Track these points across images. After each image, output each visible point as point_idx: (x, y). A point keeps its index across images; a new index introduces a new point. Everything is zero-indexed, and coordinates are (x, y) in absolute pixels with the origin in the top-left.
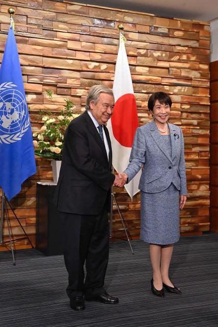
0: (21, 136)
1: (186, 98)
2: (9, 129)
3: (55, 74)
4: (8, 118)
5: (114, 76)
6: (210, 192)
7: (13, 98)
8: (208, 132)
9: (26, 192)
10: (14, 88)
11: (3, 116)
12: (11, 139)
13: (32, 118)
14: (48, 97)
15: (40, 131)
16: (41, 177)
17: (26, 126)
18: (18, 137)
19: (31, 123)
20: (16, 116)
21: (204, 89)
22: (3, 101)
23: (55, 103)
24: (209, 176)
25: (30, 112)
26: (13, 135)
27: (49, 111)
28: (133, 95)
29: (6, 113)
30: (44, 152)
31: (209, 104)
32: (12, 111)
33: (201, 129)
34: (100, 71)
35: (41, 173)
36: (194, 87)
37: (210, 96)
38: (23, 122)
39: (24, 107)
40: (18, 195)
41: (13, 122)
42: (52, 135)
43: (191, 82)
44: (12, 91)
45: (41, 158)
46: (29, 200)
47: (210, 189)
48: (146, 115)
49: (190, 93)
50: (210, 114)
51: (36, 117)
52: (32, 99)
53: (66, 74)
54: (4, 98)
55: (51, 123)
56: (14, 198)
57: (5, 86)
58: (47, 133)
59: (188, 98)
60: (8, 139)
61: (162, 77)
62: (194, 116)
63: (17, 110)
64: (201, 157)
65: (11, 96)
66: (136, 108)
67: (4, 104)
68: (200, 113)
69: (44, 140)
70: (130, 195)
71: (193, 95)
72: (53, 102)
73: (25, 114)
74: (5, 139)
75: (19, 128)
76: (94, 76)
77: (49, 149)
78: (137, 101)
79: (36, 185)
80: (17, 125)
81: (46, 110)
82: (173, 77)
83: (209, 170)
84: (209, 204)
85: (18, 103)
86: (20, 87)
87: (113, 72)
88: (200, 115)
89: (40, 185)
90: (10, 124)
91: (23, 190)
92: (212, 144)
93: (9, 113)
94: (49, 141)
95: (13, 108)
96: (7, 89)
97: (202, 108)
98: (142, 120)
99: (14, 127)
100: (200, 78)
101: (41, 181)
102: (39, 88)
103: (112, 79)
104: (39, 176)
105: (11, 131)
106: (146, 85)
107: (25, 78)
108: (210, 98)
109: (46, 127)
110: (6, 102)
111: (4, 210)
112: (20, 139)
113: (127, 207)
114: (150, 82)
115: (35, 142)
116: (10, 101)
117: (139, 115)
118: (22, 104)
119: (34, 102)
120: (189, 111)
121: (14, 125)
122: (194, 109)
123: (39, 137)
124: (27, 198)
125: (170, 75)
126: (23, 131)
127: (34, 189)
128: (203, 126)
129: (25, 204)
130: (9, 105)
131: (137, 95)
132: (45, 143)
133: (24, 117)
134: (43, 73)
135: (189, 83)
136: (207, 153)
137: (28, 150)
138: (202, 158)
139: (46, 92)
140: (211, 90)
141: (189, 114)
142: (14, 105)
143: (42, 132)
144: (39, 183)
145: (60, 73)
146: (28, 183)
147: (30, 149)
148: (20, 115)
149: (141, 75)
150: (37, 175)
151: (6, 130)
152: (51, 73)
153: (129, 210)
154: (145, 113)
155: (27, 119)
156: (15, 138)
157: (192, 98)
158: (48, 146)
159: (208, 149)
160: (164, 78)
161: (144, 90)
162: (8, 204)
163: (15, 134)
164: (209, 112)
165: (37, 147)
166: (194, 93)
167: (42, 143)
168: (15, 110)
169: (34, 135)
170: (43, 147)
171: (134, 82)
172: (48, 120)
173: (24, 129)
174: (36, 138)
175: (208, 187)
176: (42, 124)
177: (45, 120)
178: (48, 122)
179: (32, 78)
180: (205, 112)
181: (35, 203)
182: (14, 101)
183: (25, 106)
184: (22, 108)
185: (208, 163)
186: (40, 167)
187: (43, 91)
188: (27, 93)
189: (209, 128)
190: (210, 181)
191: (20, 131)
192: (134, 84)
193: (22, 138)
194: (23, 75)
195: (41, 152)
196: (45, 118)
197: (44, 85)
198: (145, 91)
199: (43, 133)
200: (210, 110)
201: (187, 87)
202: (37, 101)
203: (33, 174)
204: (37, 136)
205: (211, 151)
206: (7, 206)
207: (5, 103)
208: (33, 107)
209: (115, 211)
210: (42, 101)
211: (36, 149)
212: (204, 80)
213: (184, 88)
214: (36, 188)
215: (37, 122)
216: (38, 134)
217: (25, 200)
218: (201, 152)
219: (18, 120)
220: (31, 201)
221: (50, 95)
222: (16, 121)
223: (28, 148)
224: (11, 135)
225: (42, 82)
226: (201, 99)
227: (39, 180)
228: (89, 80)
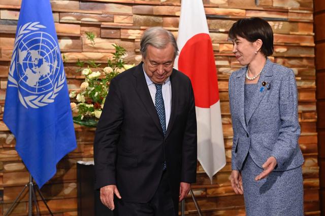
0: (54, 97)
1: (281, 38)
2: (37, 87)
3: (98, 9)
4: (34, 72)
5: (180, 11)
6: (319, 168)
7: (41, 44)
8: (313, 84)
9: (63, 176)
10: (41, 29)
11: (28, 70)
12: (40, 101)
13: (67, 72)
14: (88, 41)
15: (79, 89)
16: (83, 154)
17: (60, 83)
18: (49, 98)
19: (67, 79)
20: (46, 69)
21: (306, 25)
22: (26, 49)
23: (99, 50)
24: (316, 145)
25: (65, 64)
26: (43, 96)
27: (92, 61)
28: (208, 35)
29: (31, 66)
30: (87, 118)
31: (314, 45)
32: (40, 63)
33: (303, 80)
34: (159, 3)
35: (83, 150)
36: (291, 22)
37: (313, 34)
38: (56, 76)
39: (56, 56)
40: (51, 180)
41: (42, 77)
42: (96, 94)
43: (288, 15)
44: (39, 35)
45: (82, 128)
46: (67, 187)
47: (319, 164)
48: (226, 63)
49: (286, 31)
50: (315, 58)
51: (73, 71)
52: (67, 46)
53: (113, 8)
54: (29, 45)
55: (95, 79)
56: (45, 185)
57: (30, 28)
58: (89, 92)
59: (284, 38)
60: (36, 102)
61: (246, 10)
62: (293, 62)
63: (47, 60)
64: (305, 119)
65: (37, 41)
66: (212, 54)
67: (29, 53)
68: (301, 58)
69: (86, 102)
70: (208, 174)
71: (291, 33)
72: (96, 49)
73: (58, 66)
74: (31, 101)
75: (50, 86)
76: (152, 11)
77: (94, 114)
78: (213, 44)
79: (75, 166)
80: (47, 81)
81: (85, 60)
82: (262, 9)
83: (316, 138)
84: (318, 184)
85: (48, 51)
86: (50, 28)
87: (179, 4)
88: (302, 61)
89: (83, 165)
91: (59, 174)
92: (319, 101)
93: (36, 66)
94: (93, 103)
95: (41, 57)
96: (32, 31)
97: (304, 51)
98: (221, 70)
99: (43, 85)
100: (300, 10)
101: (84, 159)
102: (76, 30)
103: (177, 14)
104: (81, 152)
105: (40, 90)
106: (224, 22)
107: (56, 16)
108: (315, 37)
109: (87, 84)
110: (31, 49)
111: (33, 202)
112: (52, 101)
113: (204, 193)
114: (230, 17)
115: (73, 105)
116: (37, 48)
117: (217, 63)
118: (54, 52)
119: (70, 49)
120: (285, 56)
121: (43, 81)
122: (292, 53)
123: (79, 98)
124: (65, 185)
125: (258, 6)
126: (56, 90)
127: (73, 171)
128: (306, 76)
129: (61, 194)
130: (35, 54)
131: (213, 36)
132: (87, 105)
133: (57, 70)
134: (80, 8)
135: (284, 17)
136: (314, 113)
137: (65, 115)
138: (306, 121)
139: (86, 36)
140: (316, 26)
141: (286, 60)
142: (42, 54)
143: (83, 90)
144: (80, 162)
145: (104, 8)
146: (64, 164)
147: (67, 113)
148: (51, 67)
149: (217, 7)
150: (76, 151)
151: (33, 89)
152: (92, 9)
153: (208, 196)
154: (224, 60)
155: (61, 73)
156: (46, 100)
157: (289, 38)
158: (92, 110)
159: (314, 108)
160: (249, 11)
161: (222, 27)
162: (37, 194)
163: (46, 94)
164: (313, 56)
165: (76, 113)
166: (293, 30)
167: (83, 106)
168: (44, 60)
169: (71, 95)
170: (85, 111)
171: (209, 17)
172: (89, 74)
173: (57, 88)
174: (74, 100)
175: (316, 161)
176: (83, 80)
177: (87, 73)
178: (90, 77)
179: (65, 16)
180: (308, 56)
181: (76, 191)
182: (43, 48)
183: (58, 54)
184: (55, 58)
185: (315, 127)
186: (80, 140)
187: (81, 34)
188: (60, 37)
189: (315, 78)
190: (319, 152)
191: (53, 90)
192: (209, 20)
193: (55, 99)
194: (54, 12)
195: (82, 118)
196: (86, 71)
197: (82, 25)
198: (223, 30)
199: (84, 92)
200: (315, 54)
201: (282, 23)
202: (73, 49)
203: (72, 149)
204: (76, 97)
205: (318, 111)
206: (36, 196)
207: (30, 51)
208: (70, 57)
209: (188, 199)
210: (80, 48)
211: (77, 116)
212: (305, 12)
213: (277, 23)
214: (76, 170)
215: (74, 77)
216: (77, 94)
217: (63, 187)
218: (304, 112)
219: (49, 74)
220: (70, 189)
221: (92, 38)
222: (46, 76)
223: (65, 113)
224: (39, 95)
225: (80, 22)
226: (301, 38)
227: (81, 158)
228: (145, 17)
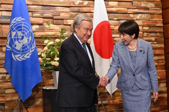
0: (30, 55)
1: (145, 22)
2: (21, 50)
3: (52, 9)
4: (20, 43)
5: (93, 9)
6: (167, 88)
7: (23, 28)
8: (163, 46)
9: (36, 95)
10: (23, 21)
11: (16, 41)
12: (23, 57)
13: (37, 42)
14: (47, 26)
15: (43, 51)
16: (45, 84)
17: (33, 48)
18: (28, 56)
19: (36, 45)
21: (158, 15)
22: (15, 31)
23: (53, 31)
24: (165, 76)
25: (35, 38)
26: (24, 55)
27: (49, 36)
28: (108, 22)
29: (18, 39)
30: (47, 65)
31: (163, 25)
32: (23, 38)
33: (157, 43)
34: (83, 6)
35: (45, 81)
36: (151, 14)
37: (162, 20)
38: (31, 44)
39: (31, 34)
40: (29, 97)
41: (24, 45)
42: (52, 53)
43: (149, 11)
44: (22, 24)
45: (45, 70)
46: (37, 101)
47: (167, 86)
48: (118, 36)
49: (148, 19)
50: (163, 32)
51: (39, 41)
52: (36, 29)
53: (59, 9)
54: (16, 29)
55: (51, 45)
56: (26, 100)
57: (16, 20)
58: (48, 52)
59: (147, 22)
60: (21, 58)
61: (128, 8)
62: (152, 34)
63: (26, 36)
64: (159, 63)
65: (21, 27)
66: (110, 31)
67: (16, 33)
68: (156, 32)
69: (47, 57)
70: (110, 93)
71: (151, 20)
72: (51, 30)
73: (32, 39)
74: (18, 57)
75: (28, 49)
76: (79, 10)
77: (51, 63)
78: (111, 26)
79: (42, 90)
80: (26, 47)
81: (45, 35)
82: (136, 8)
83: (165, 73)
84: (167, 96)
85: (26, 32)
86: (27, 20)
87: (93, 6)
88: (157, 34)
89: (45, 89)
90: (21, 47)
91: (33, 94)
92: (166, 54)
93: (20, 39)
94: (50, 58)
95: (23, 35)
96: (18, 22)
97: (158, 28)
98: (115, 39)
100: (155, 8)
101: (45, 86)
102: (41, 21)
103: (92, 11)
104: (44, 83)
105: (23, 51)
106: (116, 14)
107: (30, 14)
108: (163, 21)
109: (47, 48)
110: (17, 31)
111: (20, 109)
112: (29, 57)
113: (108, 102)
114: (119, 12)
115: (40, 59)
116: (20, 30)
117: (113, 36)
118: (29, 32)
119: (38, 30)
120: (148, 31)
121: (24, 47)
122: (152, 30)
123: (43, 55)
124: (36, 100)
125: (133, 6)
126: (31, 52)
127: (40, 93)
128: (159, 41)
129: (34, 104)
130: (20, 33)
131: (111, 22)
132: (47, 59)
133: (31, 41)
134: (43, 9)
135: (147, 12)
136: (163, 60)
137: (36, 64)
138: (159, 64)
139: (46, 23)
140: (164, 15)
141: (149, 33)
142: (23, 33)
143: (45, 51)
144: (44, 88)
145: (55, 9)
146: (36, 89)
147: (37, 63)
148: (28, 40)
149: (113, 7)
150: (42, 82)
151: (19, 51)
152: (49, 10)
153: (110, 104)
154: (117, 34)
155: (33, 43)
156: (26, 56)
157: (150, 22)
158: (50, 61)
159: (163, 57)
160: (129, 9)
161: (115, 17)
162: (22, 105)
163: (26, 53)
164: (163, 31)
165: (41, 63)
166: (151, 18)
167: (45, 59)
168: (24, 36)
169: (39, 54)
170: (46, 62)
171: (108, 12)
172: (48, 43)
173: (31, 50)
174: (40, 56)
175: (165, 84)
176: (45, 46)
177: (47, 42)
178: (48, 44)
179: (35, 13)
180: (160, 31)
181: (42, 103)
182: (24, 30)
183: (31, 33)
184: (30, 35)
185: (164, 67)
186: (44, 77)
187: (43, 23)
188: (32, 24)
189: (163, 42)
190: (166, 80)
191: (29, 51)
192: (108, 14)
193: (30, 56)
194: (29, 12)
195: (45, 65)
196: (46, 41)
197: (44, 18)
198: (116, 19)
199: (46, 52)
200: (163, 30)
201: (146, 15)
202: (40, 30)
203: (40, 81)
204: (41, 55)
205: (166, 59)
207: (17, 32)
208: (38, 34)
209: (100, 105)
210: (43, 30)
211: (42, 64)
212: (158, 9)
213: (143, 15)
214: (42, 92)
215: (40, 44)
216: (42, 53)
217: (35, 101)
218: (158, 60)
219: (27, 43)
220: (39, 102)
221: (49, 25)
222: (26, 44)
223: (36, 63)
224: (22, 54)
225: (43, 16)
226: (156, 22)
227: (44, 86)
228: (76, 13)
